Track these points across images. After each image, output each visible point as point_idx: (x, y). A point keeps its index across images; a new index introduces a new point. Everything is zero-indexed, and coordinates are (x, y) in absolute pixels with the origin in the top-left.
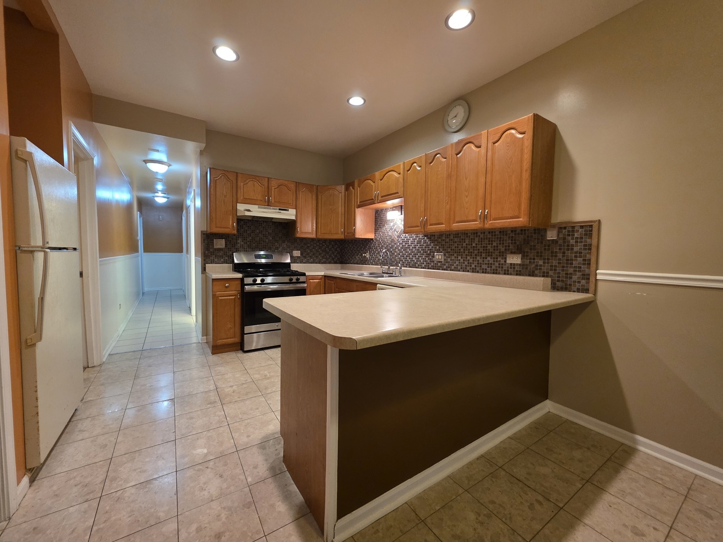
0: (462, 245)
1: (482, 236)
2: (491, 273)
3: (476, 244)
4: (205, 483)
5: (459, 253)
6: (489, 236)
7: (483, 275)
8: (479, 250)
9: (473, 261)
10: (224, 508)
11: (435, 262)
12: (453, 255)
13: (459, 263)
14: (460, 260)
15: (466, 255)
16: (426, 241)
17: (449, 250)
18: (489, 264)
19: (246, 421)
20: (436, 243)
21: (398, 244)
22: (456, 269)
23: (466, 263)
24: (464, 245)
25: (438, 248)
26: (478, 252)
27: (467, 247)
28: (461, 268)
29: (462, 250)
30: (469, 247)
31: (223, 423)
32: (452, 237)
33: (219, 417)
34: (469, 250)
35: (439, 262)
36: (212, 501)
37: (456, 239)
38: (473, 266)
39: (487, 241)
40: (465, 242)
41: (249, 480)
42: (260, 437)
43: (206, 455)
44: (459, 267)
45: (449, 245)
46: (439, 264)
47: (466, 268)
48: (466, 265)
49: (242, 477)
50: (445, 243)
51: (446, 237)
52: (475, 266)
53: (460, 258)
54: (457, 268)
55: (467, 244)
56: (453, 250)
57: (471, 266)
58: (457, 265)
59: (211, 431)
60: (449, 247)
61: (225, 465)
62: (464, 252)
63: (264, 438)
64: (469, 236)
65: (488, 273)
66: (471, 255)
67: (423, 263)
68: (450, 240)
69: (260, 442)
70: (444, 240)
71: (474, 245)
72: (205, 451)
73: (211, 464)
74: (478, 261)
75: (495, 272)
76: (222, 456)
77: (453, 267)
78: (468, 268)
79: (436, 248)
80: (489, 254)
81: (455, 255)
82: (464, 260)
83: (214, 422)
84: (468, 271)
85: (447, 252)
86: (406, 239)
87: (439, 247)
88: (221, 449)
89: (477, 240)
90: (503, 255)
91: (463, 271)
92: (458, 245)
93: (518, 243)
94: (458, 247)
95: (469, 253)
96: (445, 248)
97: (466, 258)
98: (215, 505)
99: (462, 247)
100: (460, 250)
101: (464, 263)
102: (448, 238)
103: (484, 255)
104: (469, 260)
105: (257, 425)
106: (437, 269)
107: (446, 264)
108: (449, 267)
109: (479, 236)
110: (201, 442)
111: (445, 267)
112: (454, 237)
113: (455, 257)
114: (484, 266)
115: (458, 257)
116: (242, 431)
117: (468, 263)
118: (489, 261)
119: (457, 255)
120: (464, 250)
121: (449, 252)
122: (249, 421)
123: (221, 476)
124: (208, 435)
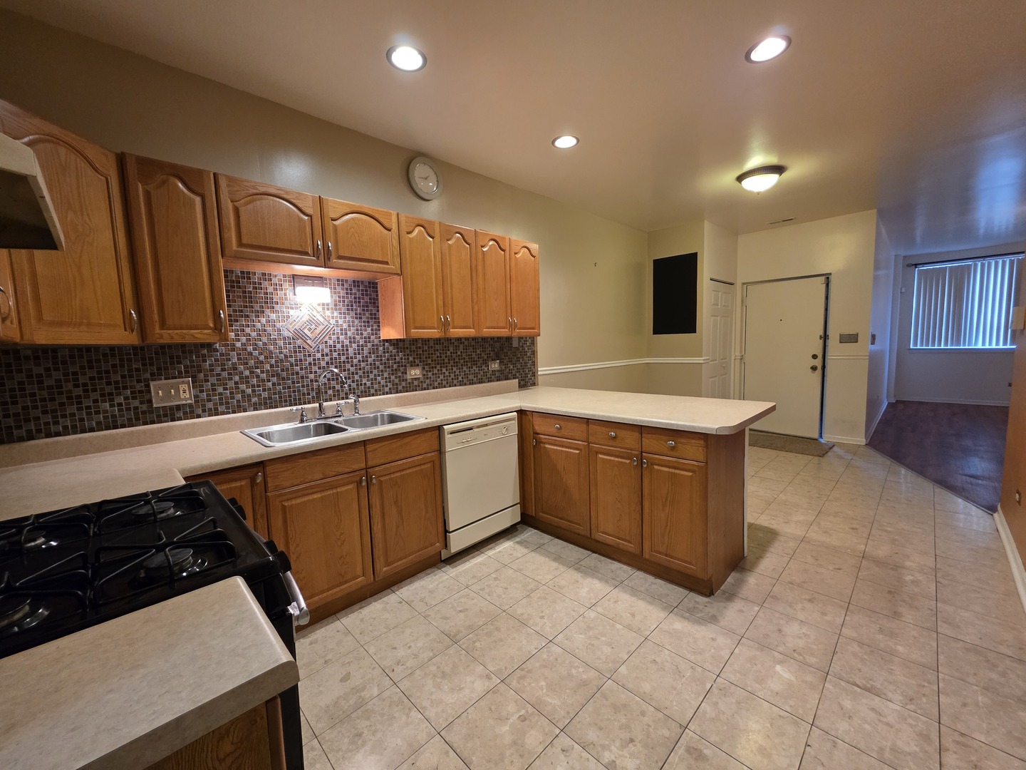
0: (446, 353)
1: (466, 343)
2: (477, 383)
3: (461, 352)
4: (801, 638)
5: (443, 364)
6: (473, 343)
7: (471, 386)
8: (464, 359)
9: (460, 372)
10: (795, 610)
11: (409, 381)
12: (436, 367)
13: (444, 377)
14: (444, 373)
15: (452, 366)
16: (388, 349)
17: (429, 361)
18: (476, 375)
19: (692, 658)
20: (408, 351)
21: (319, 355)
22: (441, 386)
23: (452, 376)
24: (449, 353)
25: (411, 359)
26: (464, 362)
27: (452, 356)
28: (447, 383)
29: (446, 360)
30: (454, 356)
31: (723, 686)
32: (431, 343)
33: (716, 704)
34: (454, 359)
35: (416, 379)
36: (802, 621)
37: (437, 347)
38: (460, 379)
39: (471, 349)
40: (449, 350)
41: (757, 609)
42: (703, 627)
43: (781, 662)
44: (444, 383)
45: (429, 354)
46: (416, 383)
47: (453, 382)
48: (452, 379)
49: (761, 614)
50: (423, 351)
51: (422, 344)
52: (462, 378)
53: (444, 370)
54: (442, 383)
55: (451, 353)
56: (435, 360)
57: (458, 378)
58: (442, 380)
59: (749, 689)
60: (429, 358)
61: (768, 635)
62: (449, 363)
63: (700, 624)
64: (454, 343)
65: (475, 383)
66: (457, 366)
67: (387, 386)
68: (429, 348)
69: (709, 625)
70: (420, 348)
71: (459, 353)
72: (778, 668)
73: (781, 649)
74: (465, 371)
75: (481, 382)
76: (764, 646)
77: (436, 384)
78: (455, 382)
79: (408, 359)
80: (474, 362)
81: (438, 367)
82: (450, 373)
83: (734, 701)
84: (455, 386)
85: (427, 365)
86: (339, 346)
87: (414, 358)
88: (758, 653)
89: (461, 347)
90: (485, 363)
91: (450, 386)
92: (440, 353)
93: (496, 350)
94: (441, 357)
95: (454, 363)
96: (424, 358)
97: (452, 369)
98: (801, 616)
99: (446, 357)
100: (444, 360)
101: (450, 376)
102: (426, 344)
103: (469, 364)
104: (455, 372)
105: (688, 642)
106: (413, 391)
107: (427, 381)
108: (431, 385)
109: (464, 343)
110: (775, 685)
111: (425, 385)
112: (434, 344)
113: (438, 370)
114: (471, 377)
115: (441, 370)
116: (713, 651)
117: (455, 376)
118: (475, 370)
119: (441, 367)
120: (449, 360)
121: (430, 364)
122: (688, 656)
123: (780, 631)
124: (757, 686)
